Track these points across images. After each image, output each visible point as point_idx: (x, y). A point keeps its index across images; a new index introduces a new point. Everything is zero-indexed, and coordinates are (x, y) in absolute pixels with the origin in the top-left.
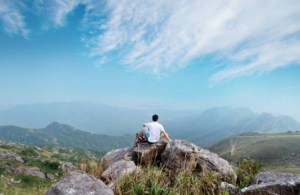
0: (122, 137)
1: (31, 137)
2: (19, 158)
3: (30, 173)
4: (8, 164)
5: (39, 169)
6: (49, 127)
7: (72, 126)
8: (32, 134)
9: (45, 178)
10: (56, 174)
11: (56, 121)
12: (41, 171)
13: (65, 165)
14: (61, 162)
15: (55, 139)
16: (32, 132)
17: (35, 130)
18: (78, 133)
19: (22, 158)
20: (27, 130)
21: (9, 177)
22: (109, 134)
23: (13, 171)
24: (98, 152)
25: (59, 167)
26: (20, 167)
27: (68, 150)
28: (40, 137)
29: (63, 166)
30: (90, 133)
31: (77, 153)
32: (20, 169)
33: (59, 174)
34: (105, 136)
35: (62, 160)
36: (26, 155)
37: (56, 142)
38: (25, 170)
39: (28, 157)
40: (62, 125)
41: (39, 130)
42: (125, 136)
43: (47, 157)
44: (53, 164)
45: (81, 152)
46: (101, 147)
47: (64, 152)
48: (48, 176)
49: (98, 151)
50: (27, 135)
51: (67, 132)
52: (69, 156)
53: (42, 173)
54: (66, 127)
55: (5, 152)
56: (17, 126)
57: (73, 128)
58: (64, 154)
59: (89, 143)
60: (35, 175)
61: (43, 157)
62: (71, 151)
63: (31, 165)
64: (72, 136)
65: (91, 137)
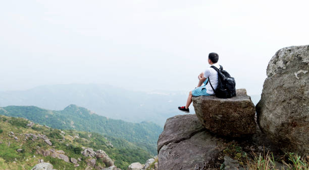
0: (139, 124)
1: (51, 119)
2: (48, 140)
3: (56, 156)
4: (39, 145)
5: (64, 152)
6: (67, 109)
7: (88, 109)
8: (51, 116)
9: (69, 162)
10: (79, 159)
11: (73, 103)
12: (65, 154)
13: (87, 151)
14: (83, 148)
15: (72, 123)
16: (52, 113)
17: (54, 111)
18: (95, 117)
19: (50, 141)
20: (47, 111)
21: (40, 157)
22: (125, 120)
23: (43, 152)
24: (114, 139)
25: (82, 152)
26: (49, 149)
27: (87, 135)
28: (59, 119)
29: (85, 151)
30: (106, 118)
31: (94, 138)
32: (49, 150)
33: (82, 159)
34: (120, 122)
35: (83, 145)
36: (53, 137)
37: (73, 125)
38: (53, 152)
39: (55, 139)
40: (79, 108)
41: (58, 111)
42: (143, 122)
43: (70, 142)
44: (76, 148)
45: (99, 138)
46: (116, 133)
47: (83, 137)
48: (72, 160)
49: (114, 137)
50: (47, 116)
51: (84, 116)
52: (89, 142)
53: (66, 156)
54: (83, 110)
55: (37, 134)
56: (39, 106)
57: (90, 111)
58: (84, 139)
59: (105, 128)
60: (60, 158)
61: (67, 141)
62: (89, 136)
63: (57, 148)
64: (88, 120)
65: (107, 122)
